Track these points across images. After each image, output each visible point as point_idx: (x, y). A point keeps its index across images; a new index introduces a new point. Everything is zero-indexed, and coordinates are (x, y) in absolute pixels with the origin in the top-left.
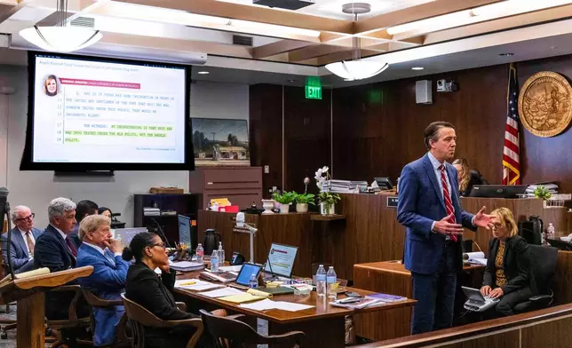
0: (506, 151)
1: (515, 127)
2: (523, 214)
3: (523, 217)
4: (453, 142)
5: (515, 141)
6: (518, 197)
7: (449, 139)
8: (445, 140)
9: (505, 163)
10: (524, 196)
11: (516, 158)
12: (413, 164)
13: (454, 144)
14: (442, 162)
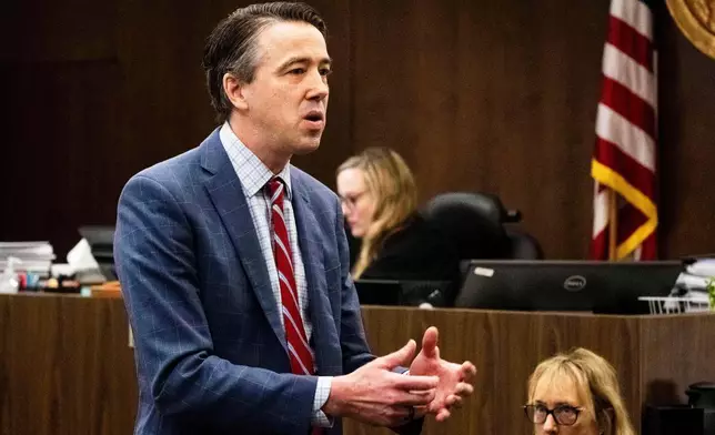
0: (607, 122)
1: (643, 27)
2: (664, 374)
3: (662, 389)
4: (317, 83)
5: (641, 83)
6: (645, 308)
7: (299, 68)
8: (283, 71)
9: (601, 173)
10: (671, 302)
11: (642, 151)
12: (163, 173)
13: (323, 88)
14: (275, 166)
